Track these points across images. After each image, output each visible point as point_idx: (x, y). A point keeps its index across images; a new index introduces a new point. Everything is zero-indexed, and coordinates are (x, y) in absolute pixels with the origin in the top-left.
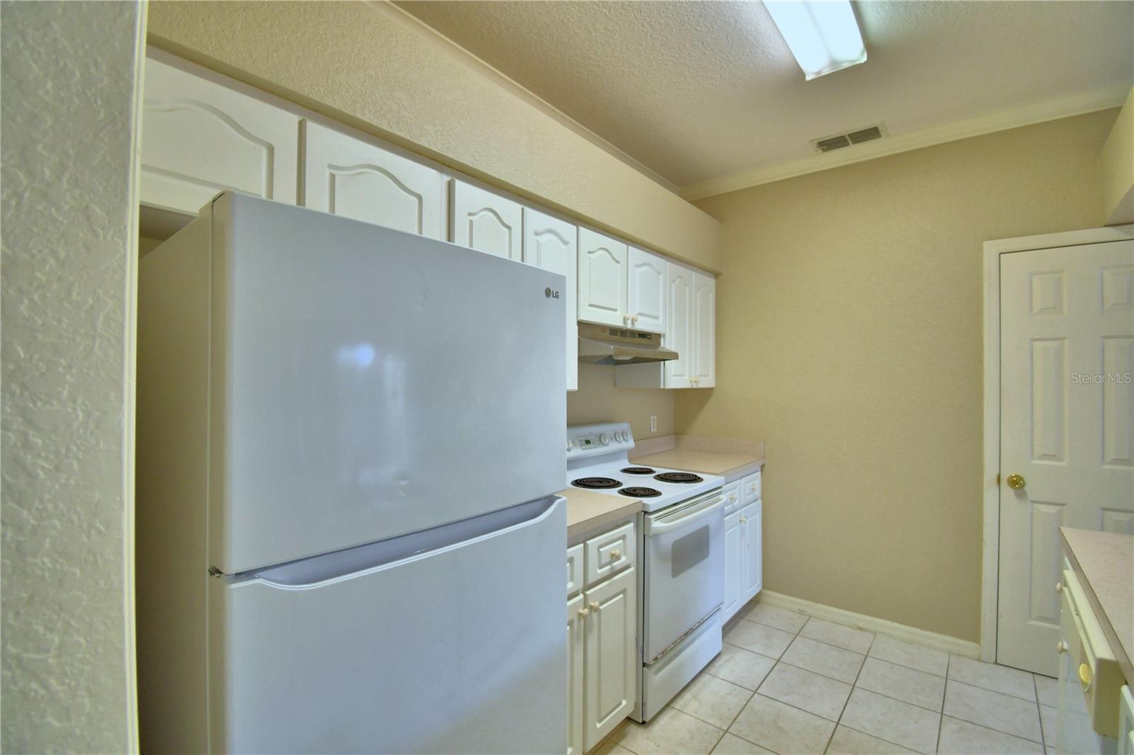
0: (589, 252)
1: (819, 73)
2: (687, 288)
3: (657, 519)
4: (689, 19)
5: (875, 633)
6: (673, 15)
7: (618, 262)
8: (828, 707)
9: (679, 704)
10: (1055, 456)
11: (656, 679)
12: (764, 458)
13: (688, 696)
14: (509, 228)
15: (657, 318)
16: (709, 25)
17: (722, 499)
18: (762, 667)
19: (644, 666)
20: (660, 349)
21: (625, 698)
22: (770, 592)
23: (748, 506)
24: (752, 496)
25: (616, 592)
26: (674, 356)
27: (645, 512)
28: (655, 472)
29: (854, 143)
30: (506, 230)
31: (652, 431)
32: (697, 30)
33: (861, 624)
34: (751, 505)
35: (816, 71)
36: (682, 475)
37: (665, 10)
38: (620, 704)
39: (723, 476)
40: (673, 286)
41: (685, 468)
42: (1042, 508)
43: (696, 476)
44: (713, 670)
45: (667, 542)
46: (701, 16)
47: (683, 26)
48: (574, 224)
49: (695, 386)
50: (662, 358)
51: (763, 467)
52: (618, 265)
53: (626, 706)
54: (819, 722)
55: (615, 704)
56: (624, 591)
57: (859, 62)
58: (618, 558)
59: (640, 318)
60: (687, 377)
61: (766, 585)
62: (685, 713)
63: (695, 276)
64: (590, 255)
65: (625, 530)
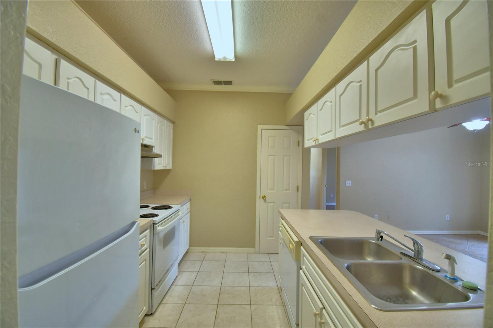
0: (125, 107)
1: (220, 59)
2: (163, 127)
3: (159, 226)
4: (179, 22)
5: (227, 253)
6: (173, 18)
7: (137, 113)
8: (217, 282)
9: (164, 302)
10: (272, 189)
11: (156, 293)
12: (191, 196)
13: (167, 297)
14: (88, 89)
15: (152, 139)
16: (186, 28)
17: (180, 214)
18: (194, 275)
19: (152, 290)
20: (152, 153)
21: (145, 306)
22: (192, 248)
23: (186, 216)
24: (187, 211)
25: (142, 261)
26: (160, 156)
27: (154, 224)
28: (150, 206)
29: (224, 84)
30: (86, 90)
31: (144, 188)
32: (181, 27)
33: (222, 251)
34: (187, 215)
35: (219, 58)
36: (164, 206)
37: (170, 15)
38: (143, 309)
39: (179, 205)
40: (158, 126)
41: (163, 203)
42: (270, 204)
43: (170, 206)
44: (175, 283)
45: (162, 235)
46: (184, 23)
47: (176, 23)
48: (119, 93)
49: (165, 169)
50: (153, 157)
51: (190, 200)
52: (136, 114)
53: (145, 309)
54: (215, 288)
55: (142, 309)
56: (145, 260)
57: (232, 60)
58: (144, 245)
59: (146, 139)
60: (162, 165)
61: (191, 245)
62: (167, 303)
63: (165, 122)
64: (126, 108)
65: (146, 233)
